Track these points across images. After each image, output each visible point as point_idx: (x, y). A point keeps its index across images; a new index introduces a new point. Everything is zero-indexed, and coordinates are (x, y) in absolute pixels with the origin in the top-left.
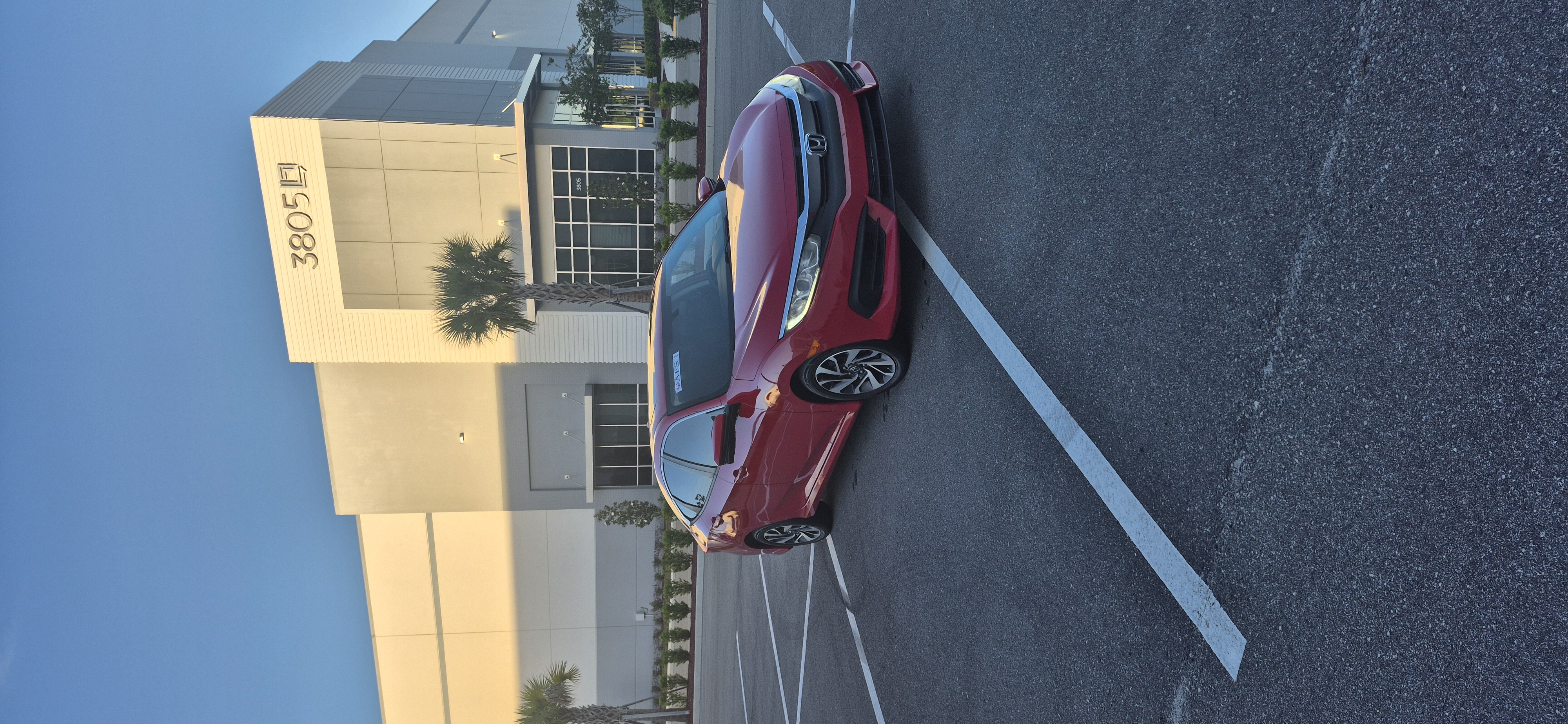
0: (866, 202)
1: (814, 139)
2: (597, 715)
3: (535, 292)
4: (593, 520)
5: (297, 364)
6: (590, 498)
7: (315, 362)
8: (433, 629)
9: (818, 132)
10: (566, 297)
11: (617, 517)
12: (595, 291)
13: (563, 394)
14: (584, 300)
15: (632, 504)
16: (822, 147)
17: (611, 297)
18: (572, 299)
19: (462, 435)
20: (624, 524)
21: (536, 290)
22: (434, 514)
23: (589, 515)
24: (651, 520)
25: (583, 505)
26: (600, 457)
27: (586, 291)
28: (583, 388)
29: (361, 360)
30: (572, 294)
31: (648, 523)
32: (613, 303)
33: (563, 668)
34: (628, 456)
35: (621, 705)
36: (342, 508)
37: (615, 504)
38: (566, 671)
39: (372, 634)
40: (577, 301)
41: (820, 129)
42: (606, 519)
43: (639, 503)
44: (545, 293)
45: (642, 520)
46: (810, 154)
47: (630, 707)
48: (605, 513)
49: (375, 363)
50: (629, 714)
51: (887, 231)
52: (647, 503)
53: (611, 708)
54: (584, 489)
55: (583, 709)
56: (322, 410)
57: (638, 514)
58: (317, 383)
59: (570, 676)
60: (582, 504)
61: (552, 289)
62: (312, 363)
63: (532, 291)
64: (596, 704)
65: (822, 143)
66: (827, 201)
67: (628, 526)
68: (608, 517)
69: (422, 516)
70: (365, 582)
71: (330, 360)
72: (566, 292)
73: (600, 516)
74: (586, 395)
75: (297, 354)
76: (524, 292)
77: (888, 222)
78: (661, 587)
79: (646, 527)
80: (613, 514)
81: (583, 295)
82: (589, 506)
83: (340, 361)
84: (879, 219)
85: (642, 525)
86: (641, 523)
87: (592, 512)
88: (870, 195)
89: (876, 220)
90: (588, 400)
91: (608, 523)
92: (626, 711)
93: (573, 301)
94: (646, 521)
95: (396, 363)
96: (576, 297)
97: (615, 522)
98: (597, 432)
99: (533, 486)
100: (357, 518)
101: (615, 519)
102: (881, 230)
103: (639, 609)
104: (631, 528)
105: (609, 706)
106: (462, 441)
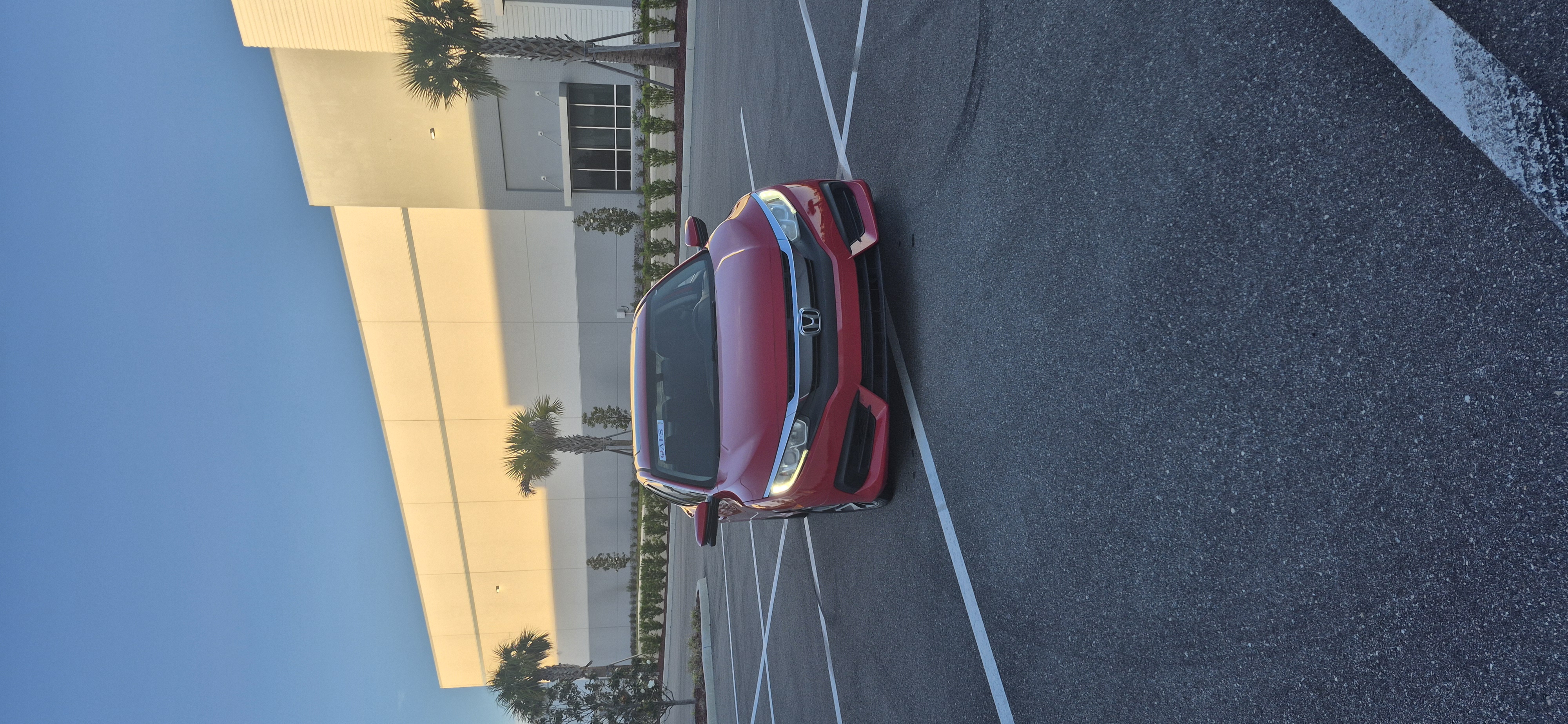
0: (858, 392)
1: (807, 316)
2: (582, 444)
3: (505, 48)
4: (572, 226)
5: (252, 49)
6: (568, 202)
7: (270, 46)
8: (418, 316)
9: (812, 306)
10: (538, 54)
11: (596, 223)
12: (569, 49)
13: (537, 92)
14: (557, 58)
15: (611, 212)
16: (816, 326)
17: (587, 56)
18: (545, 57)
19: (432, 130)
20: (604, 231)
21: (506, 46)
22: (409, 209)
23: (569, 217)
24: (631, 227)
25: (561, 207)
26: (577, 159)
27: (559, 49)
28: (557, 87)
29: (320, 47)
30: (544, 52)
31: (628, 231)
32: (589, 62)
33: (547, 401)
34: (605, 159)
35: (604, 436)
36: (316, 198)
37: (594, 210)
38: (551, 404)
39: (358, 319)
40: (550, 59)
41: (815, 302)
42: (586, 225)
43: (618, 211)
44: (515, 49)
45: (622, 228)
46: (802, 334)
47: (612, 438)
48: (584, 219)
49: (335, 51)
50: (612, 444)
51: (877, 418)
52: (626, 211)
53: (595, 438)
54: (562, 191)
55: (569, 439)
56: (283, 98)
57: (617, 222)
58: (276, 69)
59: (554, 409)
60: (559, 206)
61: (523, 46)
62: (268, 48)
63: (501, 46)
64: (581, 434)
65: (816, 321)
66: (818, 387)
67: (608, 233)
68: (587, 223)
69: (398, 211)
70: (346, 272)
71: (287, 46)
72: (538, 49)
73: (579, 222)
74: (560, 96)
75: (250, 39)
76: (492, 47)
77: (880, 410)
78: (641, 289)
79: (626, 235)
80: (592, 221)
81: (556, 53)
82: (568, 209)
83: (298, 47)
84: (870, 406)
85: (622, 233)
86: (621, 231)
87: (570, 216)
88: (864, 383)
89: (867, 407)
90: (563, 101)
91: (587, 229)
92: (609, 442)
93: (546, 59)
94: (625, 229)
95: (357, 52)
96: (548, 55)
97: (594, 229)
98: (574, 136)
99: (510, 186)
100: (331, 209)
101: (595, 225)
102: (872, 417)
103: (620, 307)
104: (610, 235)
105: (593, 437)
106: (433, 137)
